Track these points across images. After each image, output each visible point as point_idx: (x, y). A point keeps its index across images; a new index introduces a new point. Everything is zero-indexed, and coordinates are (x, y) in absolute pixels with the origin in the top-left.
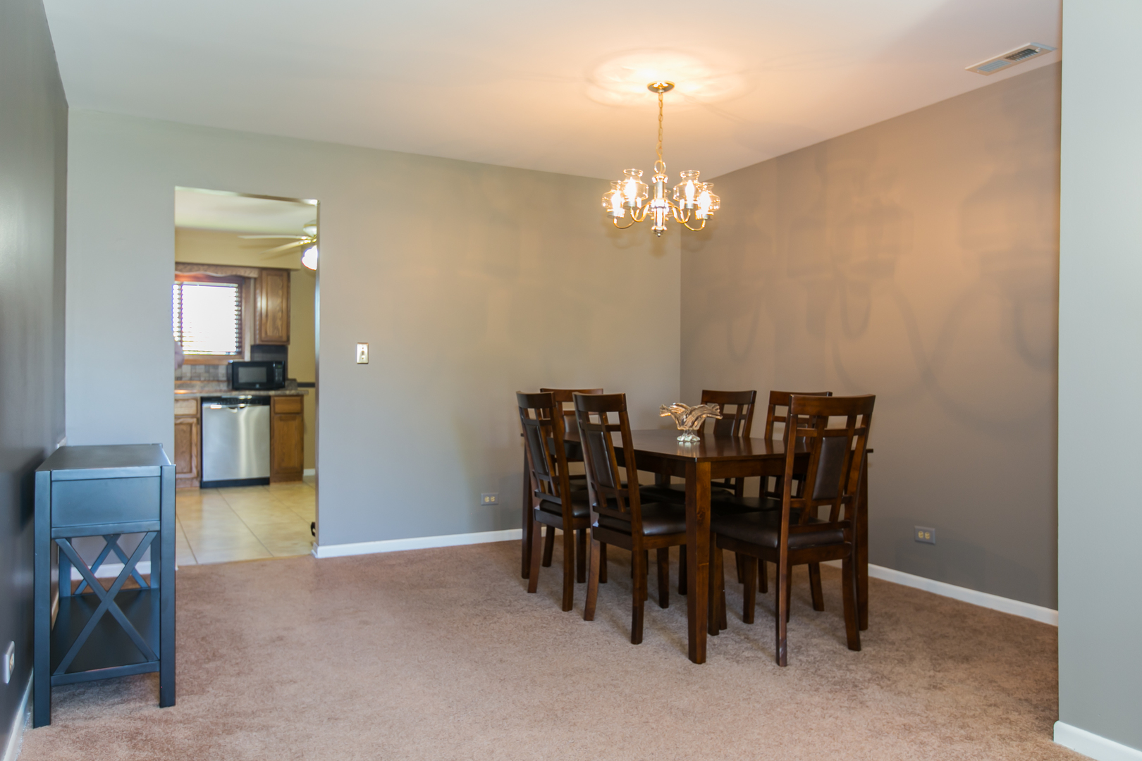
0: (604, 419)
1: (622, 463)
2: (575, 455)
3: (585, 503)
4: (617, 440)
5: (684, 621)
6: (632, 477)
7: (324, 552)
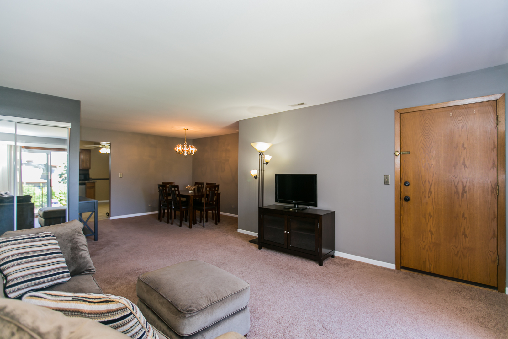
0: (175, 189)
1: (178, 197)
2: (169, 195)
3: (171, 204)
4: (177, 193)
5: (189, 223)
6: (180, 199)
7: (112, 218)
